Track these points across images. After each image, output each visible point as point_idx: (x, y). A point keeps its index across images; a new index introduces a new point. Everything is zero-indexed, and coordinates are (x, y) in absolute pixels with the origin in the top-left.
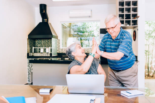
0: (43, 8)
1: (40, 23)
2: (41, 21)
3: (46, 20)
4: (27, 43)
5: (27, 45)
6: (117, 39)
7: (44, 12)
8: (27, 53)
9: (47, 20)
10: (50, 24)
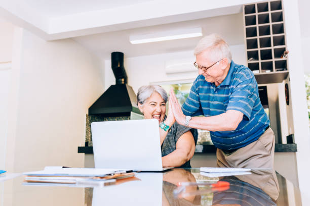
0: (117, 59)
1: (112, 87)
2: (114, 83)
3: (123, 80)
4: (85, 123)
5: (85, 126)
6: (225, 86)
7: (119, 66)
8: (85, 142)
9: (126, 81)
10: (131, 88)
